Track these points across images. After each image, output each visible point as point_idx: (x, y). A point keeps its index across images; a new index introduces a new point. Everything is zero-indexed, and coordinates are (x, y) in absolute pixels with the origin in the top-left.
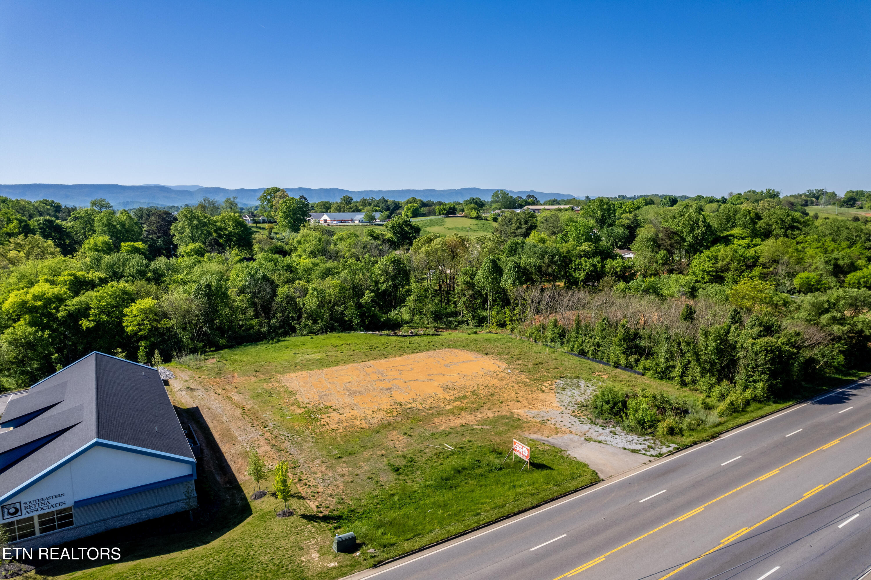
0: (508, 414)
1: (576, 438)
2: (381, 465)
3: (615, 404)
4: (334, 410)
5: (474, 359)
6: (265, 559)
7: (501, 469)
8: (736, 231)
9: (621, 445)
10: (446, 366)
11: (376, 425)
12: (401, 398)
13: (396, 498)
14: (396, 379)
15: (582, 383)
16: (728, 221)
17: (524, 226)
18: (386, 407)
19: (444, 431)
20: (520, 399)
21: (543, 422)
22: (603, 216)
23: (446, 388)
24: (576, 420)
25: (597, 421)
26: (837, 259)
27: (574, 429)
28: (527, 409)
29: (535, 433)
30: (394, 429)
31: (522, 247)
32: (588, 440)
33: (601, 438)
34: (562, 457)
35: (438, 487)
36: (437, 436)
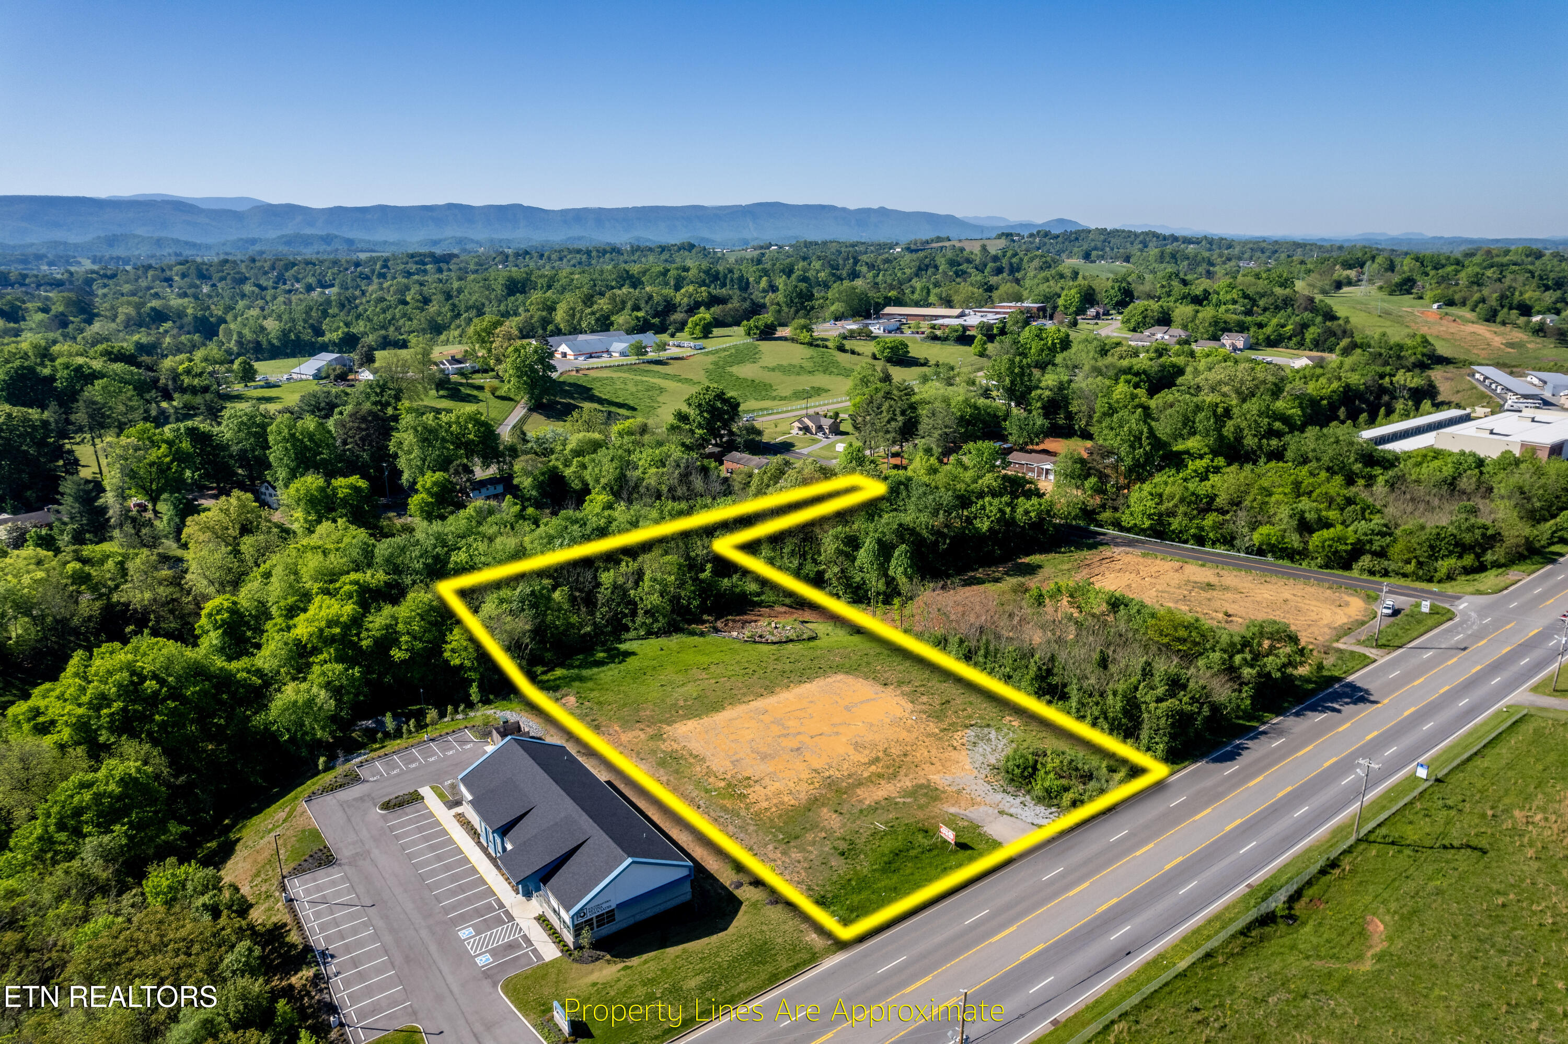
0: (924, 781)
1: (990, 810)
2: (827, 849)
3: (1025, 768)
4: (756, 782)
5: (874, 696)
6: (780, 940)
7: (930, 850)
8: (1193, 444)
9: (1029, 820)
10: (847, 708)
11: (804, 801)
12: (817, 764)
13: (854, 883)
14: (799, 733)
15: (993, 735)
16: (1185, 424)
17: (900, 418)
18: (805, 775)
19: (870, 806)
20: (934, 760)
21: (959, 792)
22: (1012, 382)
23: (857, 746)
24: (989, 787)
25: (1009, 789)
26: (1303, 512)
27: (988, 800)
28: (942, 775)
29: (953, 805)
30: (823, 805)
31: (906, 487)
32: (1001, 813)
33: (1012, 811)
34: (980, 834)
35: (884, 871)
36: (865, 813)
